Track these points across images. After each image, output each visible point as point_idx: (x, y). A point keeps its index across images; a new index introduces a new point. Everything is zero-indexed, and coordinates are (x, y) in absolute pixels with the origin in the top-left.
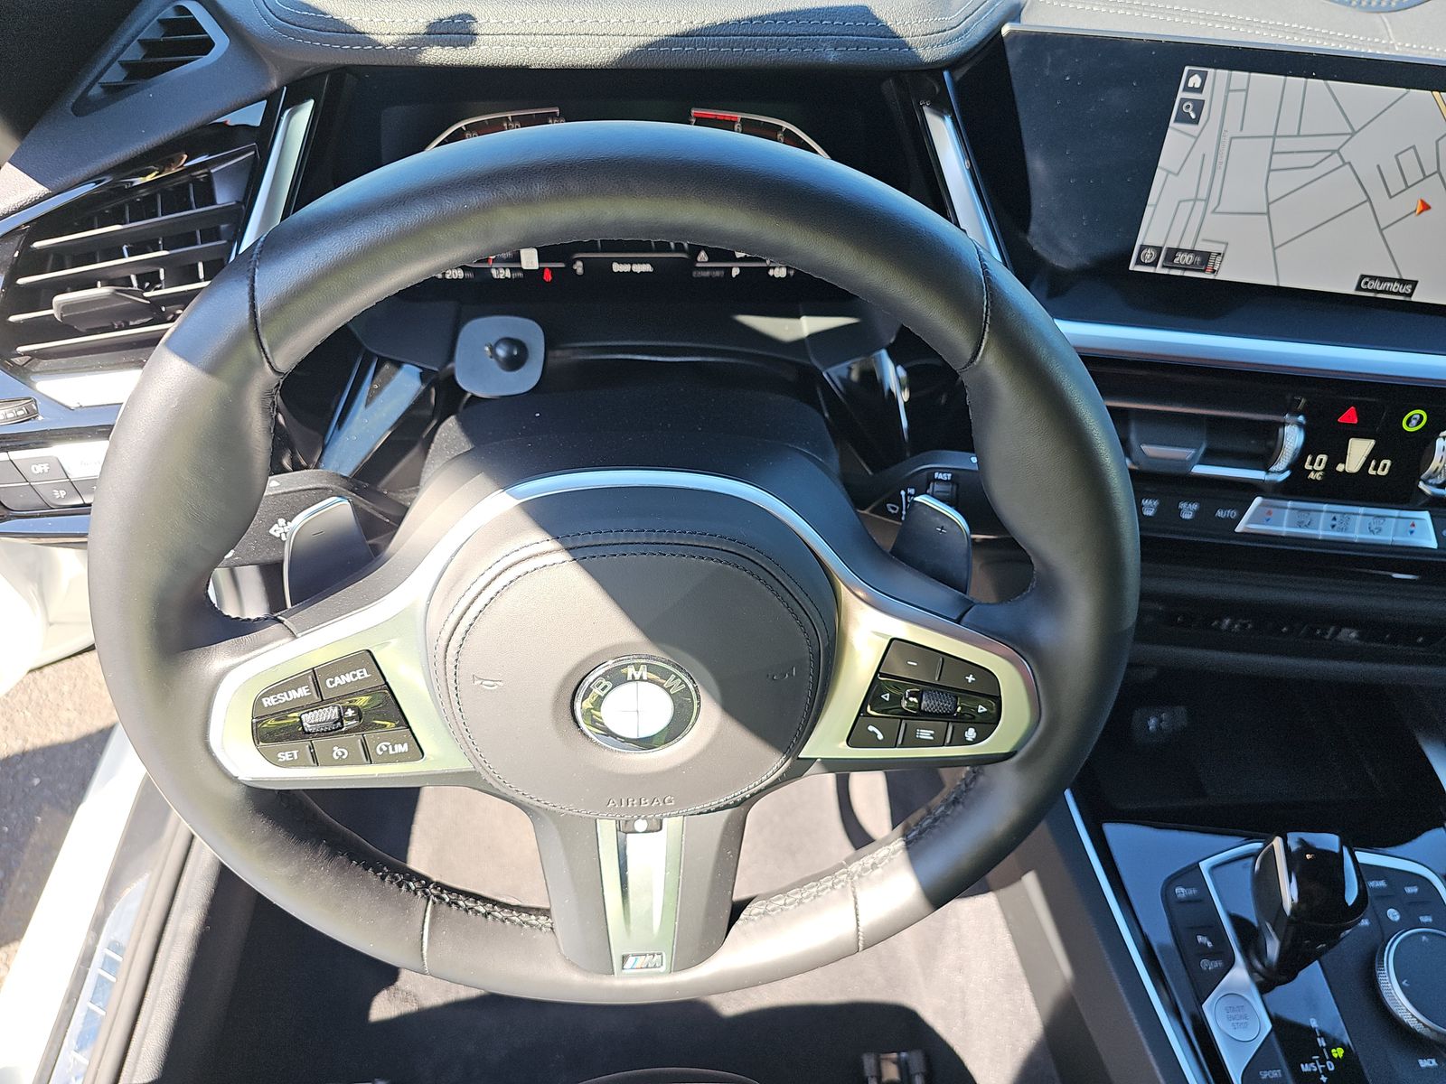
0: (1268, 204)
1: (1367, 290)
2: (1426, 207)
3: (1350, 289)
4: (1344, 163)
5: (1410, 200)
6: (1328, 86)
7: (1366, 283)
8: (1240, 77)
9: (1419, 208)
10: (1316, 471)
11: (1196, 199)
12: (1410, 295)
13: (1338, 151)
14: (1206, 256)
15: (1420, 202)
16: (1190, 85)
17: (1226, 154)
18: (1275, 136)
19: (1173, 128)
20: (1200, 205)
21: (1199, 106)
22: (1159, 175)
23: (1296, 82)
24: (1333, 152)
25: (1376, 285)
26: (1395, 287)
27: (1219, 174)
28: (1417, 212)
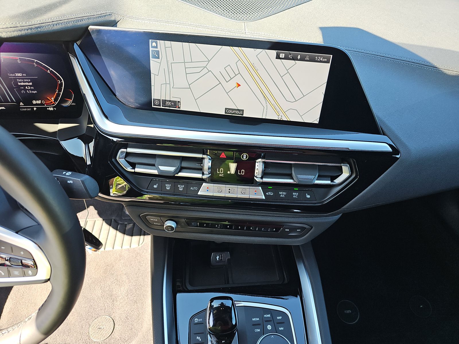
0: (189, 85)
1: (228, 113)
2: (239, 85)
3: (223, 113)
4: (209, 71)
5: (233, 83)
6: (196, 45)
7: (228, 111)
8: (168, 43)
9: (237, 86)
10: (221, 174)
11: (166, 84)
12: (242, 115)
13: (205, 67)
14: (175, 102)
15: (236, 83)
16: (153, 45)
17: (171, 68)
18: (185, 62)
19: (152, 60)
20: (168, 85)
21: (158, 52)
22: (152, 76)
23: (186, 44)
24: (204, 67)
25: (231, 111)
26: (237, 112)
27: (171, 75)
28: (237, 87)
